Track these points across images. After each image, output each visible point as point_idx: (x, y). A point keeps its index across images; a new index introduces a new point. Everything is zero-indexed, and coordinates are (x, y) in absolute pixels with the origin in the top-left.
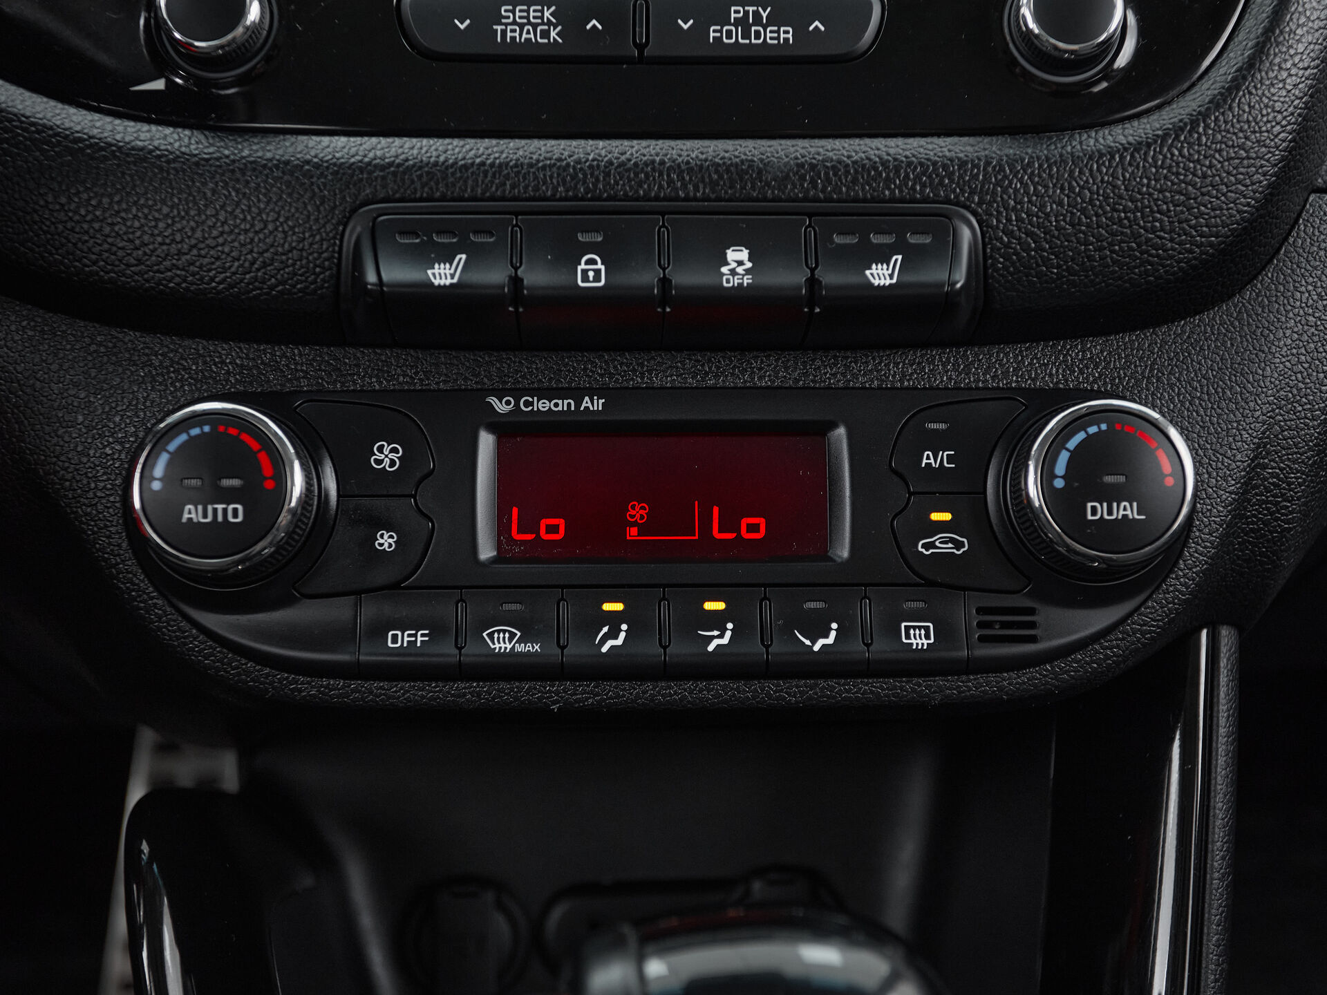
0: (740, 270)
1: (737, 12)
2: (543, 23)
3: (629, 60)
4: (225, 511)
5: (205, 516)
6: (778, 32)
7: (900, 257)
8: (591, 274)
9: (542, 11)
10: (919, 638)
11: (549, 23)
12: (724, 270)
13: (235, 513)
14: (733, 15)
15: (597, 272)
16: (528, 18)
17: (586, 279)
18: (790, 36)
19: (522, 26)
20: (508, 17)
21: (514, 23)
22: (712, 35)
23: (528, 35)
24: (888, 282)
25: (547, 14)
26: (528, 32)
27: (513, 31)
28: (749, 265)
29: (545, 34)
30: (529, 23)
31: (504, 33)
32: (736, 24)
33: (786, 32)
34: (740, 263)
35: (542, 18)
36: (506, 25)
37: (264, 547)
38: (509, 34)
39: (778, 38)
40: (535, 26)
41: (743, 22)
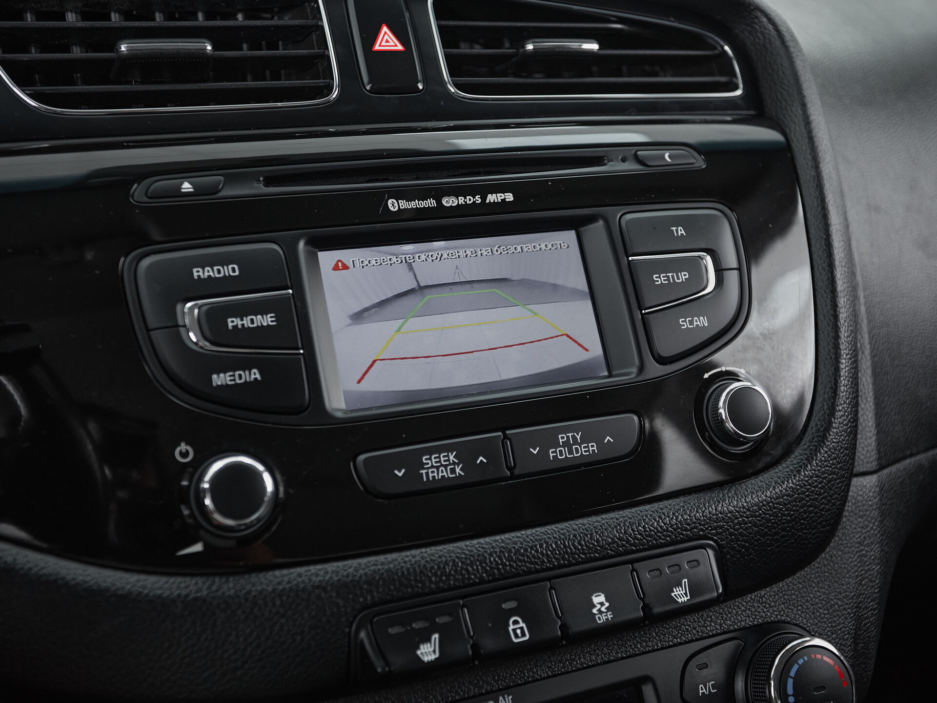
0: (603, 609)
1: (563, 438)
2: (450, 464)
3: (506, 479)
6: (588, 447)
7: (686, 580)
8: (519, 631)
9: (448, 456)
11: (454, 463)
12: (595, 611)
14: (561, 441)
15: (522, 628)
16: (440, 461)
17: (517, 636)
18: (595, 448)
19: (437, 468)
20: (428, 464)
21: (432, 467)
22: (551, 455)
23: (444, 473)
24: (686, 599)
25: (451, 458)
26: (442, 472)
27: (433, 472)
28: (607, 604)
29: (453, 471)
30: (442, 465)
31: (427, 474)
32: (563, 446)
33: (593, 446)
34: (602, 604)
35: (449, 460)
36: (428, 468)
38: (431, 475)
39: (589, 451)
40: (446, 466)
41: (566, 444)
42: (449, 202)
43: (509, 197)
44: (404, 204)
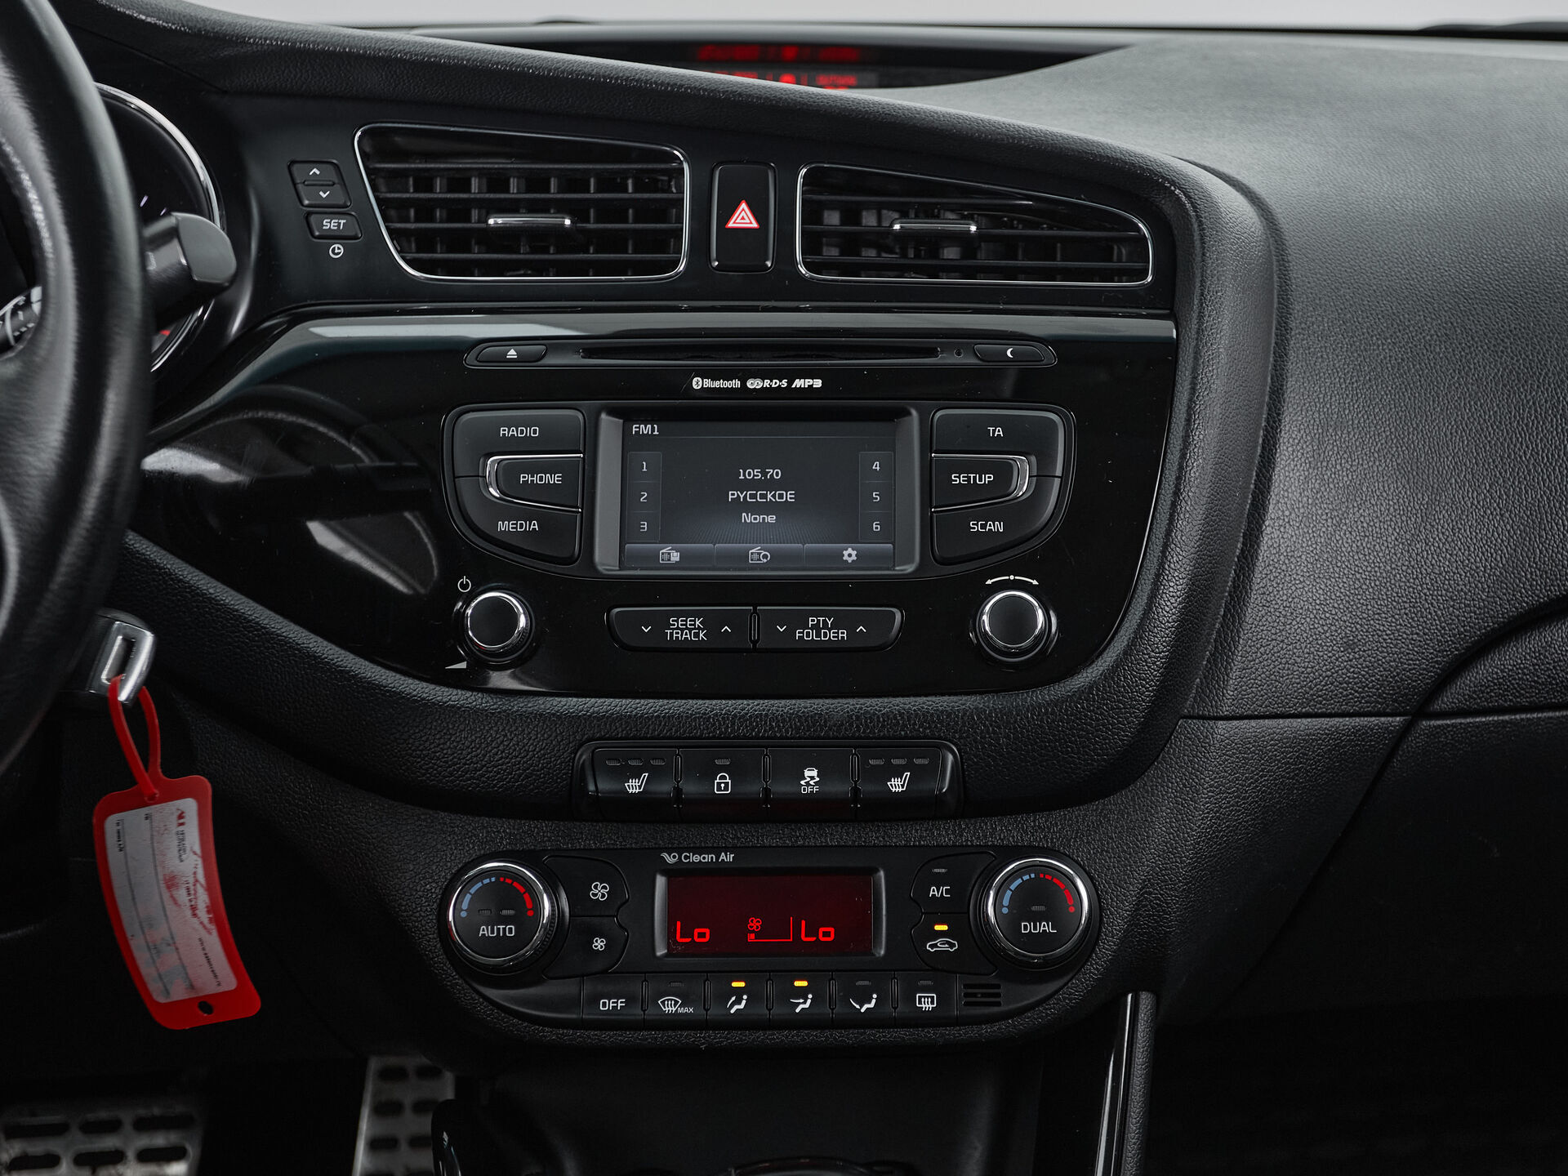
0: (812, 782)
1: (813, 621)
2: (695, 629)
3: (747, 650)
4: (504, 929)
5: (493, 932)
6: (838, 633)
7: (908, 774)
8: (723, 785)
9: (694, 621)
10: (926, 1003)
11: (699, 628)
12: (803, 782)
13: (510, 931)
14: (810, 623)
15: (726, 784)
16: (686, 625)
17: (719, 789)
18: (845, 635)
19: (682, 630)
20: (674, 625)
21: (678, 628)
22: (797, 635)
23: (687, 635)
24: (900, 790)
25: (697, 623)
26: (686, 634)
27: (677, 633)
28: (818, 779)
29: (696, 635)
30: (687, 628)
31: (672, 634)
32: (812, 629)
33: (843, 633)
34: (812, 778)
35: (694, 625)
36: (673, 629)
37: (527, 951)
38: (675, 635)
39: (838, 637)
40: (690, 630)
41: (816, 627)
42: (754, 384)
43: (818, 383)
44: (708, 383)
